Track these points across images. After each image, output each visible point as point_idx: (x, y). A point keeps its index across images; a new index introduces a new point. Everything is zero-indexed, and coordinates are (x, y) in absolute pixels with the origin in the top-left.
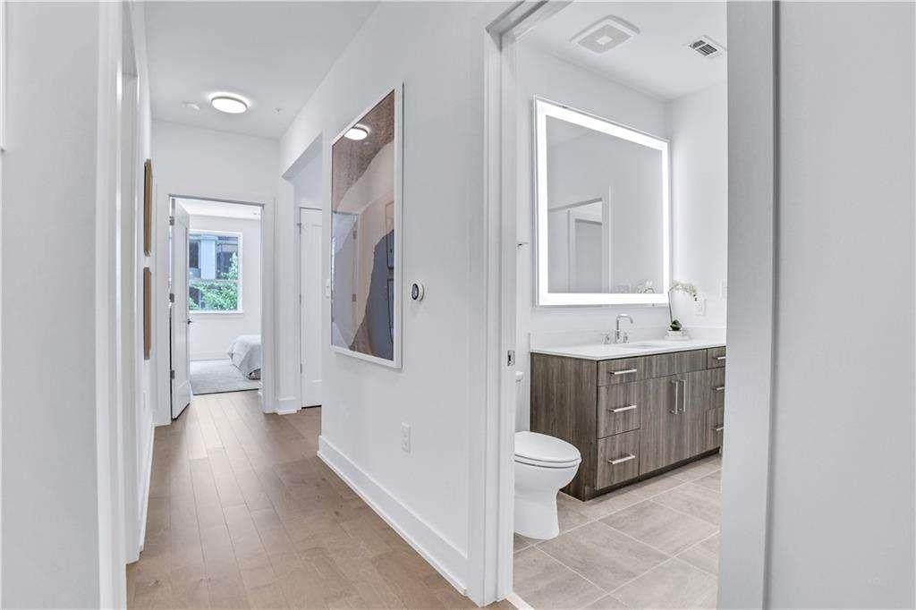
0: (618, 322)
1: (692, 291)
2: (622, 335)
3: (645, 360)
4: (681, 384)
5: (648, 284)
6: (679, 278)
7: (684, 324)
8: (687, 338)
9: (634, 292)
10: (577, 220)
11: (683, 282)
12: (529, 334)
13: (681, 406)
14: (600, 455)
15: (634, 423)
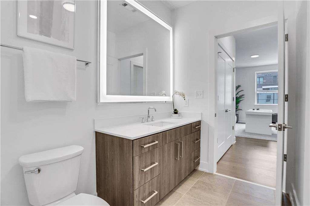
0: (149, 110)
1: (183, 96)
2: (151, 117)
3: (163, 134)
4: (181, 143)
5: (164, 92)
6: (177, 89)
7: (179, 111)
8: (181, 117)
9: (157, 95)
10: (135, 66)
11: (179, 91)
12: (94, 120)
13: (181, 154)
14: (136, 199)
15: (156, 173)
